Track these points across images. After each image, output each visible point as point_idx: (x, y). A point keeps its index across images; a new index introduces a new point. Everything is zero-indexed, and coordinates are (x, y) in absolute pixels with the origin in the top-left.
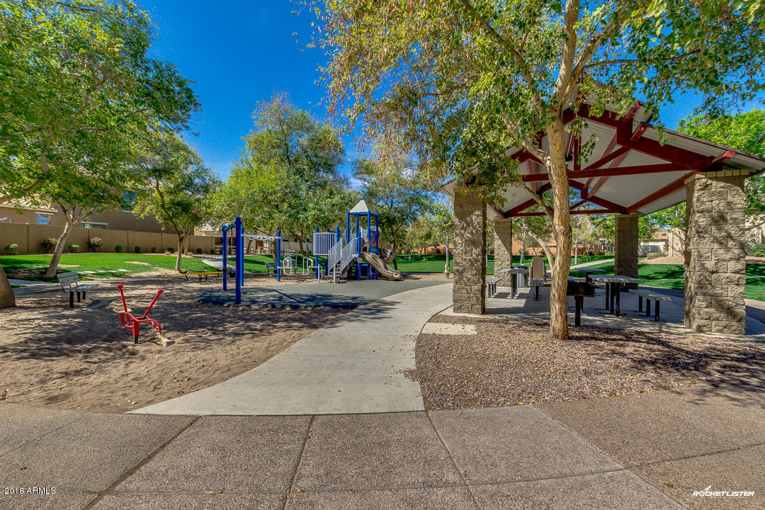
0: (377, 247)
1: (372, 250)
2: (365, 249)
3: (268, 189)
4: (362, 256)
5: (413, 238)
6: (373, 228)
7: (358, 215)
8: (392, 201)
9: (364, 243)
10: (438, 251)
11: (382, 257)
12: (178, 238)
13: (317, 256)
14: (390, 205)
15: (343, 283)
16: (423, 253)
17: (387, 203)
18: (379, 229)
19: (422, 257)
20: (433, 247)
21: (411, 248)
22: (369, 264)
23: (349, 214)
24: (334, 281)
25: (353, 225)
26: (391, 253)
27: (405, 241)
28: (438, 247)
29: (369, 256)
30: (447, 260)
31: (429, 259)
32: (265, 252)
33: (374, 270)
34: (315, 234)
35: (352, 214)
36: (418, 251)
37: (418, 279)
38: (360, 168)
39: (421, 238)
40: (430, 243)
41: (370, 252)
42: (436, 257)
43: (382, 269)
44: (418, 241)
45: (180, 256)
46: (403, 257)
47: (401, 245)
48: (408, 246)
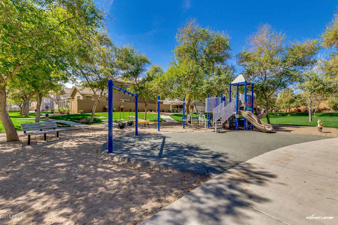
0: (252, 107)
1: (248, 109)
2: (242, 108)
3: (181, 75)
4: (239, 113)
5: (280, 103)
6: (250, 93)
7: (238, 85)
8: (266, 77)
9: (241, 103)
10: (299, 111)
11: (256, 114)
12: (145, 105)
13: (208, 113)
14: (264, 79)
15: (222, 132)
16: (288, 111)
17: (261, 79)
18: (255, 94)
19: (286, 114)
20: (295, 108)
21: (279, 109)
22: (245, 119)
23: (231, 85)
24: (215, 130)
25: (234, 92)
26: (264, 111)
27: (275, 105)
28: (299, 108)
29: (245, 114)
30: (310, 116)
31: (293, 115)
32: (194, 111)
33: (249, 123)
34: (206, 99)
35: (234, 85)
36: (284, 111)
37: (290, 131)
38: (241, 58)
39: (287, 103)
40: (294, 106)
41: (246, 110)
42: (298, 114)
43: (255, 123)
44: (284, 105)
45: (146, 113)
46: (273, 114)
47: (272, 107)
48: (277, 108)
